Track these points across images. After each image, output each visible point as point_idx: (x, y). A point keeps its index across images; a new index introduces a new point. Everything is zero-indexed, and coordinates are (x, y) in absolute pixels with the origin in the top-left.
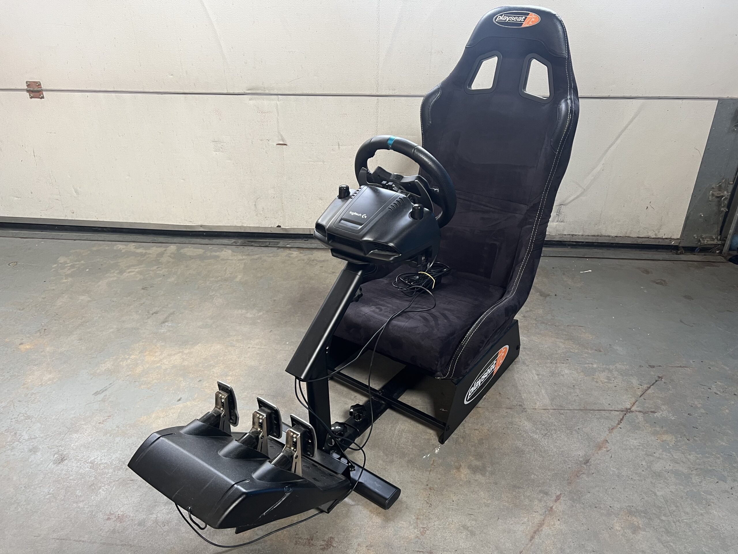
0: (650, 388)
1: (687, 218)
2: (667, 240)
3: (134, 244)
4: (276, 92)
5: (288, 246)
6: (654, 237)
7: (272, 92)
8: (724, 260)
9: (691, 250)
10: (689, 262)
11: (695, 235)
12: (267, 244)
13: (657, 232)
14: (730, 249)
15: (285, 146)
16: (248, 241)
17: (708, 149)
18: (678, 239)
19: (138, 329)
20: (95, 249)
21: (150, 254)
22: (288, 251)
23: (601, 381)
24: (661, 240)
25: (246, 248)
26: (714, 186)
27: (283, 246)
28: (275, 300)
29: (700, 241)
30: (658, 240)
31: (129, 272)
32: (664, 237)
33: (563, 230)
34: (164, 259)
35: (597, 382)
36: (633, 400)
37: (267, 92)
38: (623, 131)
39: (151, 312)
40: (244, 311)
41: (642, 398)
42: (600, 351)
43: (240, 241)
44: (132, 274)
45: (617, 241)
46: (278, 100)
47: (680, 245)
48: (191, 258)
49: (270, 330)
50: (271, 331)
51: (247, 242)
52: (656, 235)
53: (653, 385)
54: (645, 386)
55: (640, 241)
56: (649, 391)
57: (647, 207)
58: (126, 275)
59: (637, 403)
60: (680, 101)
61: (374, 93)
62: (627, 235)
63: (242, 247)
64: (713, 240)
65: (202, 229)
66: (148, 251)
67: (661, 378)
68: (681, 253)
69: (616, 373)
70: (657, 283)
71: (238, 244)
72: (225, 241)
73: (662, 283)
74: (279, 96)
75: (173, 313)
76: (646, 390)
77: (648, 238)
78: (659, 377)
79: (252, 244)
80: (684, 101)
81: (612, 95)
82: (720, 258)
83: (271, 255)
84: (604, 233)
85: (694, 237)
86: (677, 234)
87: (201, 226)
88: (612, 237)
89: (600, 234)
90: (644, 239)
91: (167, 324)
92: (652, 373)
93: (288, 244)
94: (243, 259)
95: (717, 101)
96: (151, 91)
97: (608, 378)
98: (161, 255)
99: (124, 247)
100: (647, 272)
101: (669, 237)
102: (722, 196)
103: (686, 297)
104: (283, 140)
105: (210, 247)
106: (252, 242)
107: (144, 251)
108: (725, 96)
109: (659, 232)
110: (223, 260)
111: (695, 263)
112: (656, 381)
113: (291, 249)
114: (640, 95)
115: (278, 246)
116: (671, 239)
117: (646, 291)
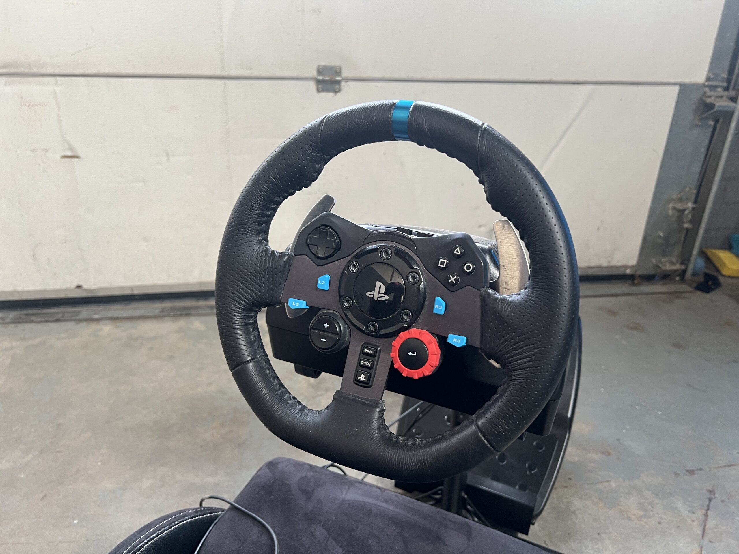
0: (706, 516)
1: (645, 239)
2: (621, 268)
4: (50, 71)
5: (96, 316)
6: (606, 265)
7: (44, 71)
8: (689, 289)
10: (654, 296)
11: (653, 260)
12: (59, 316)
13: (610, 259)
14: (694, 274)
15: (76, 160)
16: (27, 315)
17: (668, 150)
18: (633, 266)
22: (93, 327)
23: (634, 515)
24: (614, 269)
25: (20, 326)
26: (675, 196)
27: (88, 317)
28: (59, 425)
29: (658, 267)
30: (611, 269)
32: (618, 265)
36: (696, 547)
37: (34, 70)
38: (568, 128)
41: (706, 540)
42: (609, 454)
43: (11, 315)
46: (56, 83)
47: (637, 273)
49: (41, 495)
50: (45, 496)
51: (24, 317)
52: (609, 262)
53: (708, 509)
54: (700, 515)
55: (590, 272)
56: (711, 523)
57: (598, 228)
59: (704, 552)
60: (636, 87)
61: (219, 73)
63: (13, 326)
64: (673, 263)
67: (713, 493)
68: (639, 284)
69: (649, 495)
70: (632, 329)
71: (7, 321)
73: (636, 327)
74: (58, 78)
76: (705, 521)
77: (600, 267)
78: (711, 492)
79: (33, 318)
80: (641, 87)
81: (555, 78)
82: (684, 287)
83: (63, 335)
85: (652, 263)
86: (633, 261)
90: (595, 270)
92: (699, 486)
93: (95, 314)
94: (12, 348)
95: (677, 88)
97: (642, 507)
100: (614, 314)
101: (624, 264)
102: (685, 210)
104: (71, 149)
106: (33, 315)
108: (687, 80)
109: (612, 259)
112: (710, 500)
113: (102, 322)
114: (588, 79)
115: (78, 317)
116: (626, 267)
117: (624, 342)
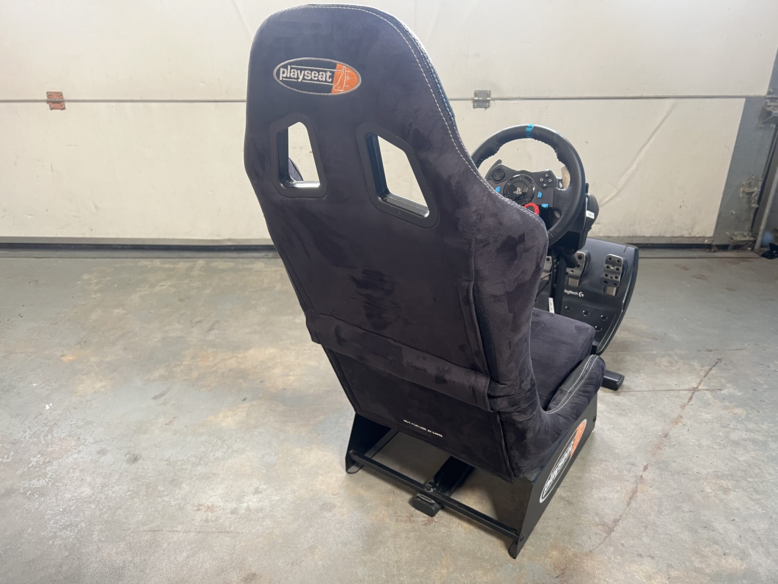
0: (711, 369)
1: (719, 216)
2: (700, 239)
3: (158, 260)
6: (688, 236)
8: (757, 256)
9: (724, 248)
10: (724, 259)
11: (727, 233)
13: (690, 231)
14: (762, 246)
17: (738, 147)
18: (711, 237)
19: (184, 337)
20: (118, 265)
21: (178, 268)
23: (664, 365)
24: (695, 239)
26: (744, 183)
29: (732, 238)
30: (692, 239)
31: (161, 286)
32: (697, 236)
33: (599, 232)
34: (195, 273)
35: (660, 366)
36: (698, 380)
38: (656, 130)
39: (194, 322)
40: (291, 317)
41: (706, 378)
42: (657, 339)
43: (270, 254)
44: (164, 287)
45: (651, 241)
47: (714, 243)
48: (223, 271)
52: (690, 234)
53: (714, 366)
54: (707, 368)
55: (674, 241)
56: (712, 372)
57: (681, 206)
58: (157, 289)
59: (702, 383)
60: (709, 100)
62: (662, 235)
64: (745, 236)
65: (230, 243)
66: (177, 266)
67: (720, 360)
68: (715, 251)
69: (676, 358)
70: (698, 278)
71: (269, 257)
72: (255, 254)
73: (701, 277)
75: (218, 322)
76: (709, 371)
77: (682, 237)
78: (718, 359)
80: (713, 100)
81: (645, 95)
82: (752, 254)
84: (639, 234)
85: (727, 235)
86: (710, 234)
87: (229, 240)
88: (647, 237)
89: (635, 235)
90: (678, 239)
91: (213, 331)
92: (711, 356)
94: (278, 271)
95: (744, 100)
96: (181, 99)
97: (670, 362)
98: (190, 269)
99: (150, 263)
100: (686, 269)
101: (702, 235)
102: (753, 193)
103: (728, 289)
105: (241, 261)
107: (172, 266)
108: (751, 94)
109: (692, 231)
110: (257, 271)
111: (730, 259)
112: (717, 363)
114: (672, 95)
116: (704, 238)
117: (688, 285)
